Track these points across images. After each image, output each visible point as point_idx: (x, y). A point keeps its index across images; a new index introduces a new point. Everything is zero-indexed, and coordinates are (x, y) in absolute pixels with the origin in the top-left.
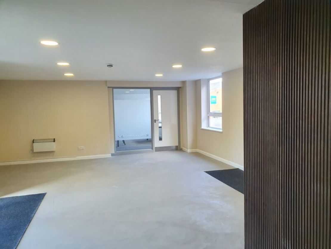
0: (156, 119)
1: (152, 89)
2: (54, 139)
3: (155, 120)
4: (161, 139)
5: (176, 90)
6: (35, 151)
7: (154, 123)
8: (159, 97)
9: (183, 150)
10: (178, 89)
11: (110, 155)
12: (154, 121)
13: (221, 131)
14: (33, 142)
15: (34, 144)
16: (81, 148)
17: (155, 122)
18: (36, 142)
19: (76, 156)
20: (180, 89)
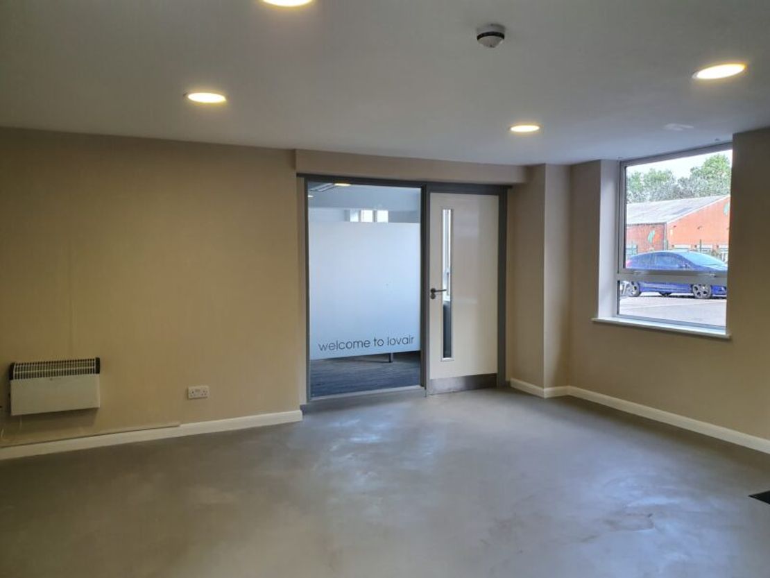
0: (437, 289)
1: (427, 188)
2: (98, 360)
3: (433, 291)
4: (447, 352)
5: (496, 195)
6: (14, 412)
7: (431, 300)
8: (447, 215)
9: (512, 386)
10: (502, 192)
11: (300, 412)
12: (431, 294)
13: (723, 333)
14: (11, 378)
15: (14, 382)
16: (197, 391)
17: (433, 297)
18: (18, 377)
19: (177, 423)
20: (509, 191)
